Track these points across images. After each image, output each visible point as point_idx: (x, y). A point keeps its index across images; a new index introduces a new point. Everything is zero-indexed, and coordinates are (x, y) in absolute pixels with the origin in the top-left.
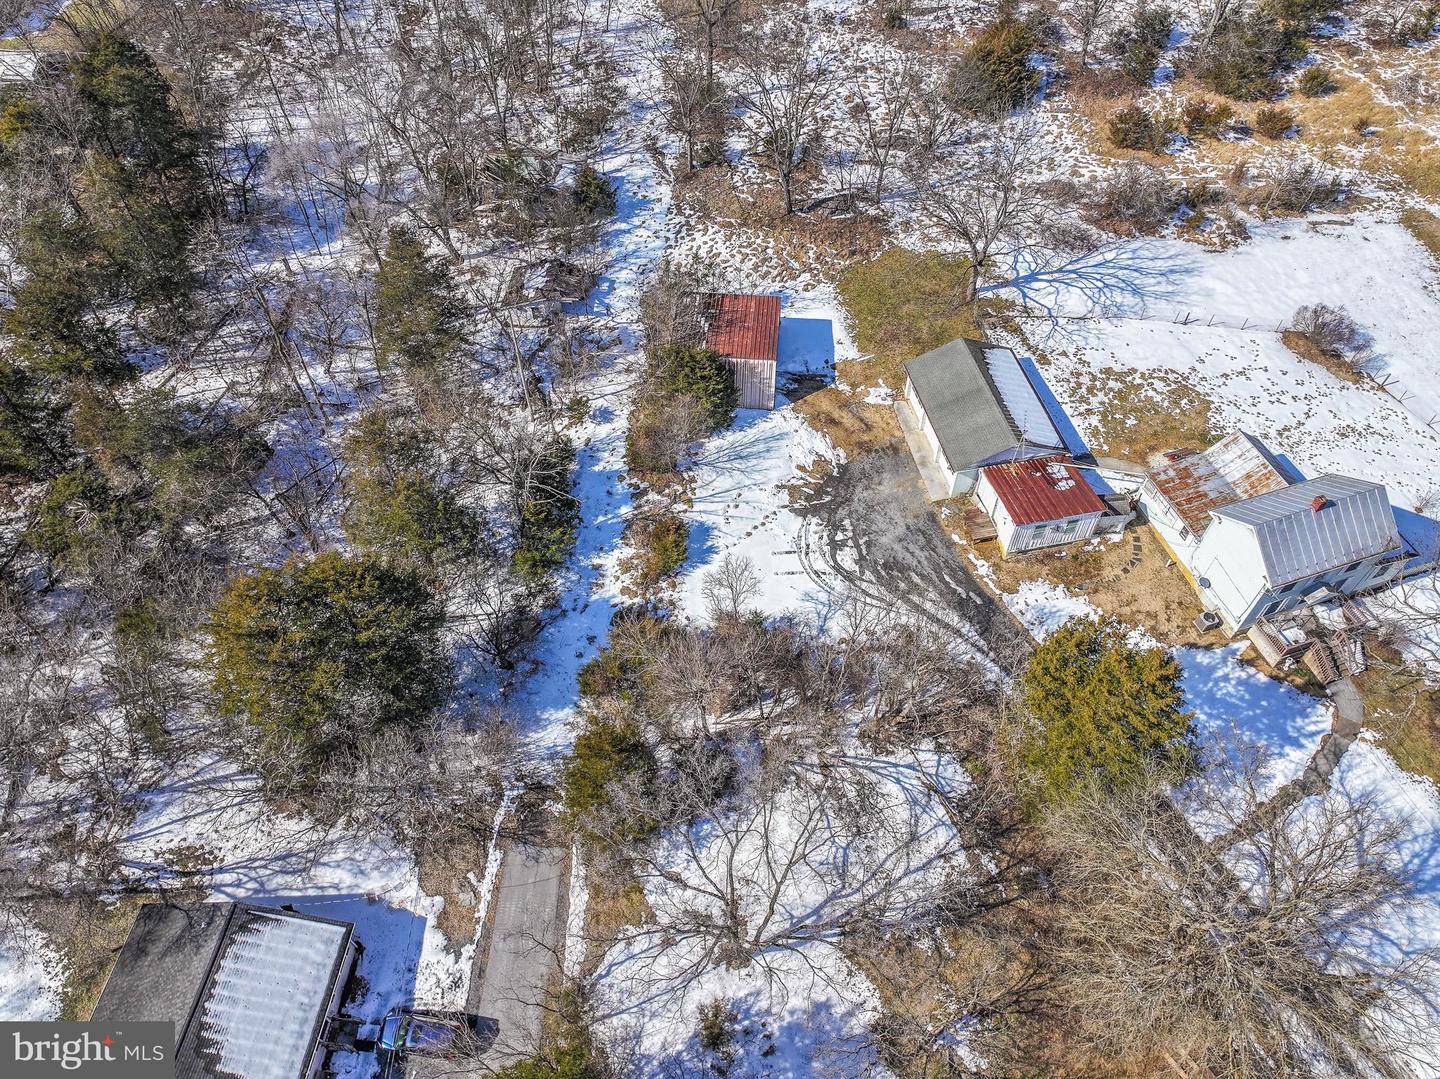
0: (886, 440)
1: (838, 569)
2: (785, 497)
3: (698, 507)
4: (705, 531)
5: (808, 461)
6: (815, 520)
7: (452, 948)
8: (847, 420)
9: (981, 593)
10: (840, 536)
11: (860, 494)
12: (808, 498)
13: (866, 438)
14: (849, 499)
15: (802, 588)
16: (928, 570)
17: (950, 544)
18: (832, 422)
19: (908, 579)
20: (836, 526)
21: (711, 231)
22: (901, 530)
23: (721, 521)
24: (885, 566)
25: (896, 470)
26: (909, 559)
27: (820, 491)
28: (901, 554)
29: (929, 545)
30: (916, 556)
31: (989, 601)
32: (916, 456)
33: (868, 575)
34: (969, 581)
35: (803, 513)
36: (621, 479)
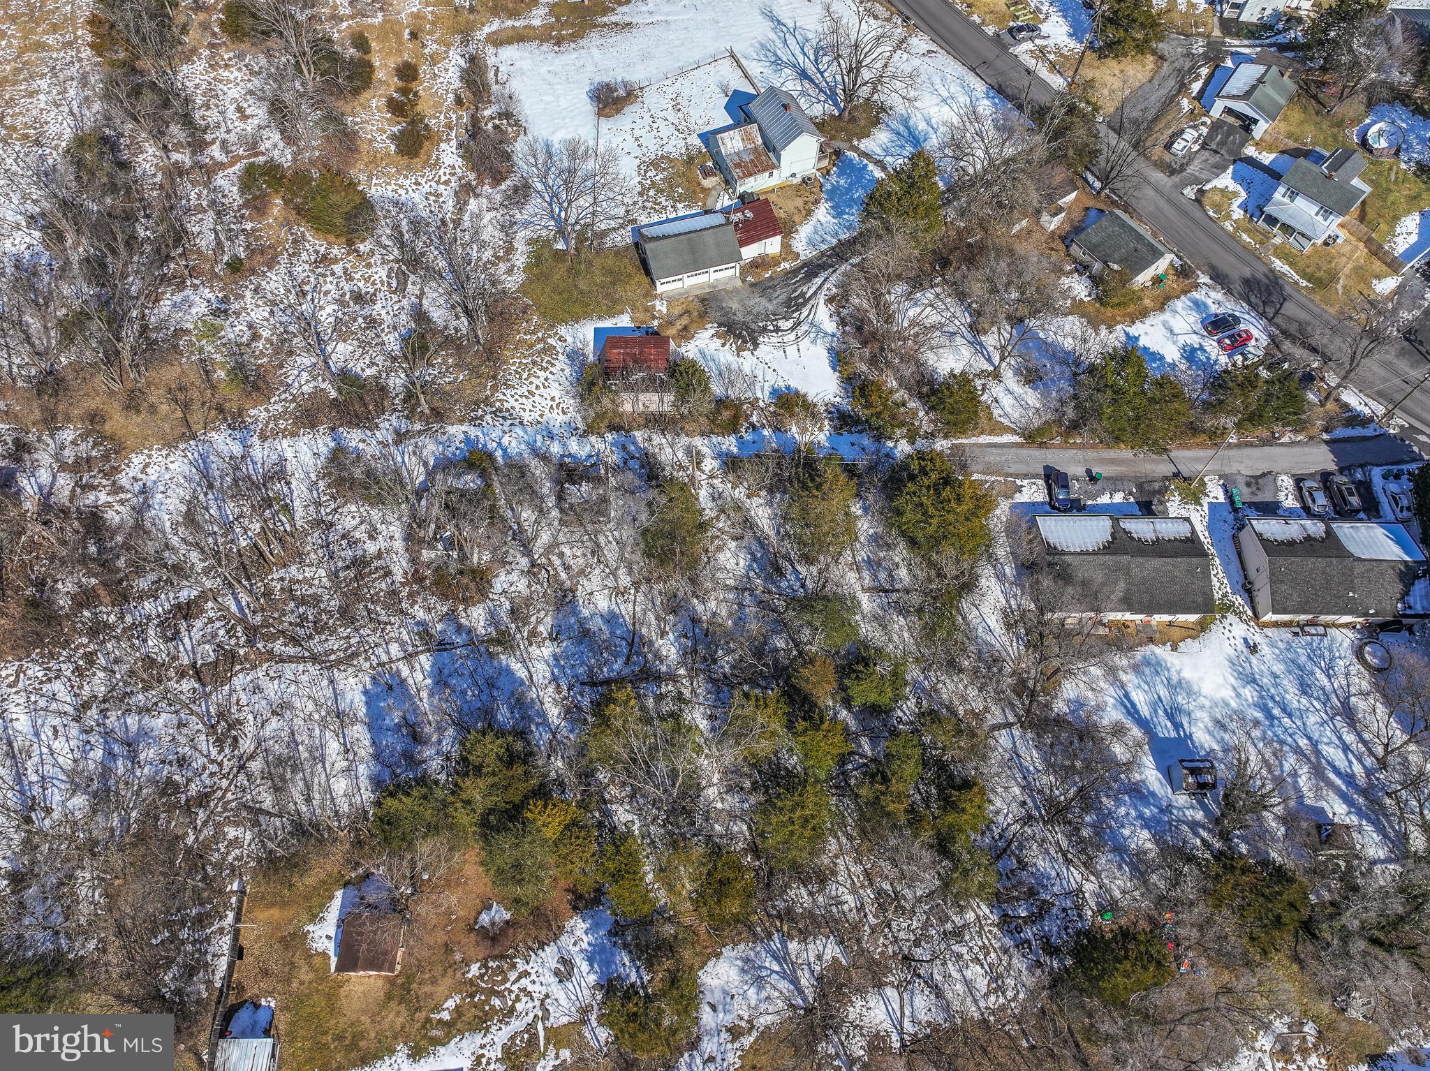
0: (697, 304)
1: (792, 329)
2: (745, 354)
3: (759, 395)
4: (775, 392)
5: (718, 342)
6: (761, 339)
7: (1019, 489)
8: (684, 321)
9: (802, 268)
10: (771, 328)
11: (739, 317)
12: (745, 342)
13: (696, 314)
14: (744, 323)
15: (809, 345)
16: (790, 289)
17: (771, 278)
18: (685, 328)
19: (797, 298)
20: (764, 330)
21: (502, 397)
22: (763, 300)
23: (767, 385)
24: (789, 307)
25: (721, 301)
26: (784, 296)
27: (740, 336)
28: (780, 300)
29: (774, 287)
30: (782, 294)
31: (805, 265)
32: (708, 290)
33: (796, 314)
34: (795, 272)
35: (756, 345)
36: (741, 437)
